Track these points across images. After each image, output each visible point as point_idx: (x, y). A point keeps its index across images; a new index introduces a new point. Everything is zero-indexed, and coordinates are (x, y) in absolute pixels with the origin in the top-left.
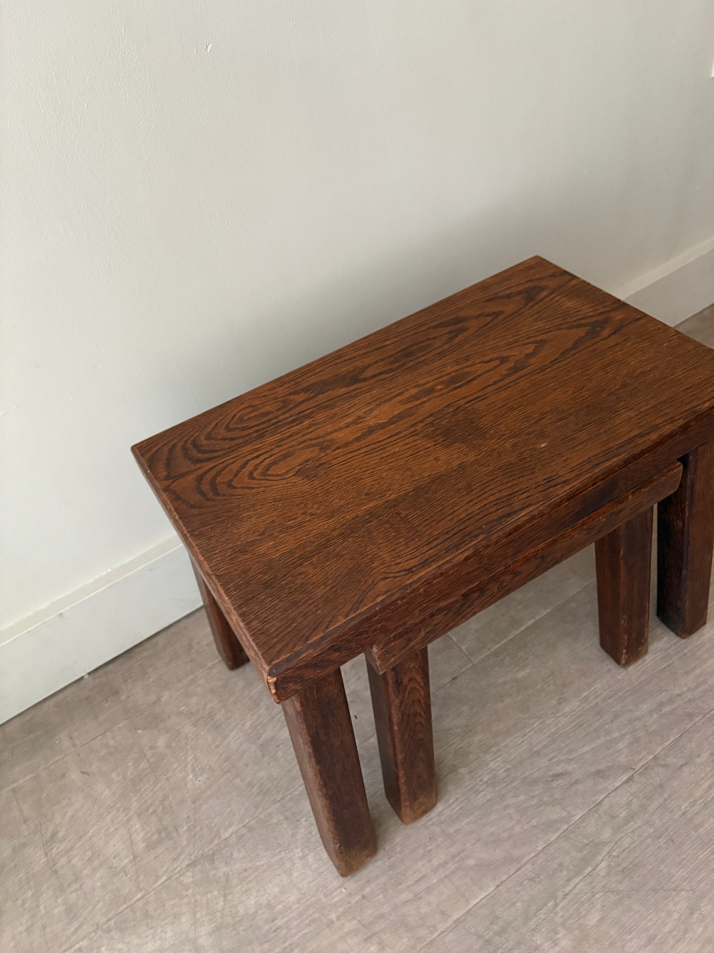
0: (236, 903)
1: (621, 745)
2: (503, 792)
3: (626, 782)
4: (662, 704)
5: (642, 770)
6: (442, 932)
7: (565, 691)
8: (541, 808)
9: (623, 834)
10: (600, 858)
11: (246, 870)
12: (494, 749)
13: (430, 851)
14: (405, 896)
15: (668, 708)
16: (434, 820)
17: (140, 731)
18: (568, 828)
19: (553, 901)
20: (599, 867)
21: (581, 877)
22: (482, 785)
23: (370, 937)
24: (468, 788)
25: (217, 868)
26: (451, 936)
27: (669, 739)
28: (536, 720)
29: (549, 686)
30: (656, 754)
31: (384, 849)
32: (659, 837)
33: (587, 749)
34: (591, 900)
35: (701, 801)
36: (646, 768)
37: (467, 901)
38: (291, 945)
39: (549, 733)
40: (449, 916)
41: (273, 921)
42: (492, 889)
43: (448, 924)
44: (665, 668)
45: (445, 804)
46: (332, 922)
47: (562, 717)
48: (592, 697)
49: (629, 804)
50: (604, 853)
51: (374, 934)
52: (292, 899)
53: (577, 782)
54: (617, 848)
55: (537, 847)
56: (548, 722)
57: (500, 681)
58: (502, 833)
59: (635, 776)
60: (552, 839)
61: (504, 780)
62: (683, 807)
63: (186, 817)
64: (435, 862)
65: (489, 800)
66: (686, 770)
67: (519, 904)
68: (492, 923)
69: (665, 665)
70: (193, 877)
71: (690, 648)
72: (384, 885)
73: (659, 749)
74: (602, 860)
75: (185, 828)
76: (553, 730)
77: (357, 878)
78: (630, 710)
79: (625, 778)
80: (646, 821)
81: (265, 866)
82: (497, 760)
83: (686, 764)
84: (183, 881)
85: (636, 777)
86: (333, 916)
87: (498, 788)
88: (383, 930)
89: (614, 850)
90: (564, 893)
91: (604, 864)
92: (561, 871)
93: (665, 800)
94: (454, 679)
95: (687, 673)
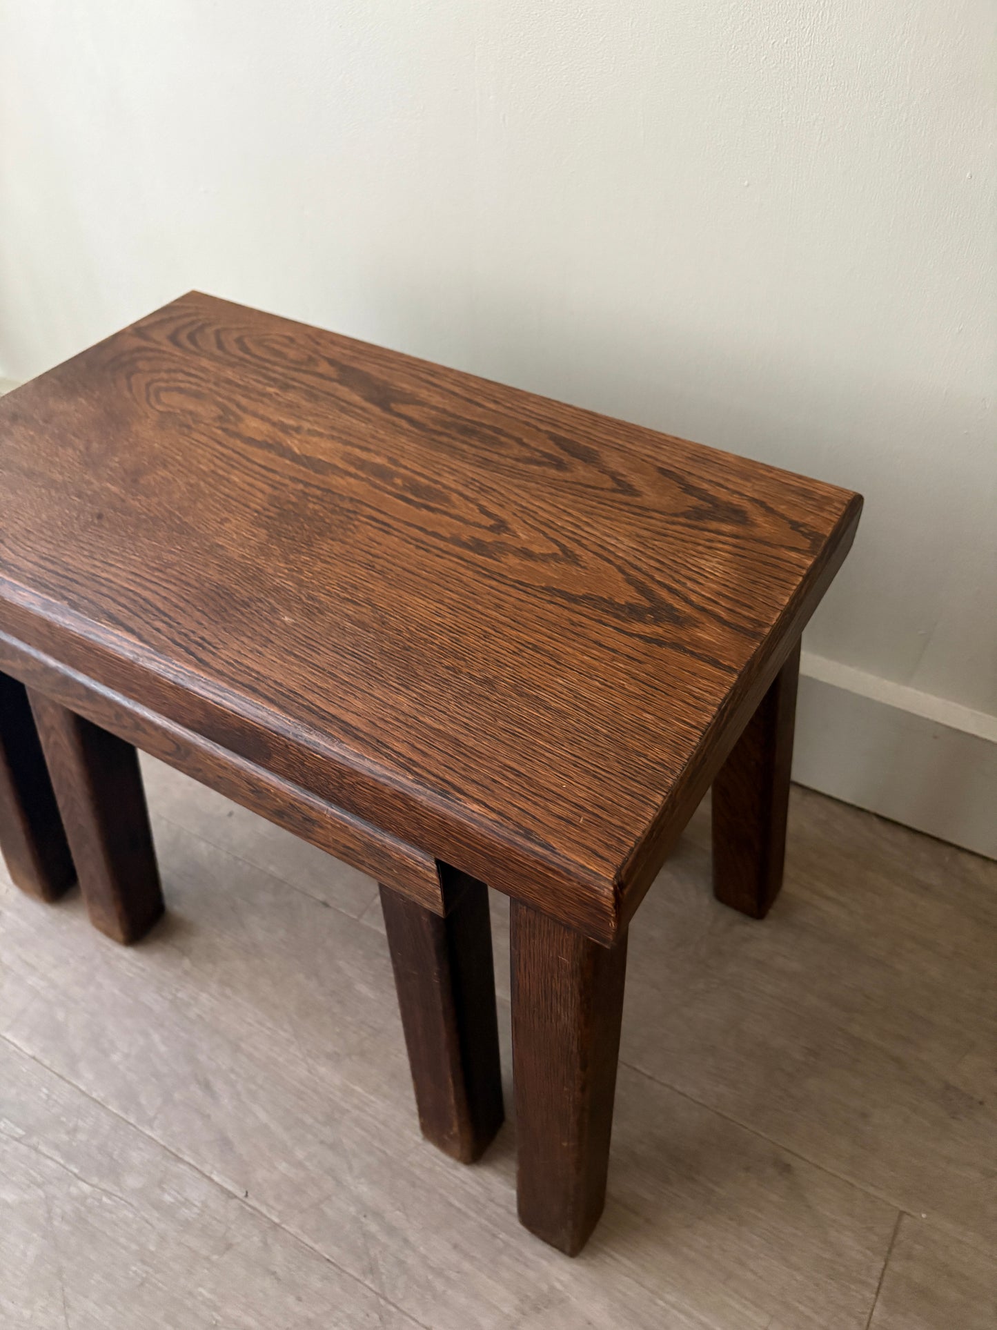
1: (283, 1166)
2: (167, 1023)
3: (223, 1190)
4: (378, 1215)
5: (249, 1209)
7: (354, 1058)
8: (154, 1080)
9: (136, 1205)
10: (95, 1180)
12: (228, 991)
13: (67, 962)
15: (373, 1227)
18: (131, 1124)
19: (24, 1133)
20: (81, 1184)
21: (62, 1162)
22: (171, 994)
24: (162, 978)
27: (316, 1242)
28: (291, 1031)
29: (355, 1032)
30: (283, 1226)
31: (60, 911)
32: (144, 1262)
33: (263, 1116)
34: (32, 1185)
35: (219, 1318)
36: (255, 1215)
37: (11, 1029)
39: (275, 1055)
42: (29, 1051)
44: (451, 1205)
47: (306, 1066)
48: (356, 1101)
49: (187, 1203)
50: (104, 1185)
53: (205, 1117)
54: (115, 1201)
55: (96, 1090)
56: (292, 1049)
57: (341, 963)
58: (108, 1040)
59: (236, 1201)
60: (110, 1107)
61: (184, 1019)
62: (201, 1290)
64: (54, 974)
65: (151, 1009)
66: (268, 1282)
67: (13, 1091)
69: (457, 1204)
71: (513, 1242)
72: (17, 929)
73: (294, 1230)
74: (92, 1185)
76: (280, 1060)
78: (350, 1168)
79: (230, 1186)
80: (166, 1235)
82: (212, 999)
83: (278, 1279)
85: (234, 1203)
87: (171, 1015)
89: (110, 1198)
90: (36, 1145)
91: (86, 1188)
92: (68, 1133)
93: (207, 1259)
94: (326, 905)
95: (455, 1246)
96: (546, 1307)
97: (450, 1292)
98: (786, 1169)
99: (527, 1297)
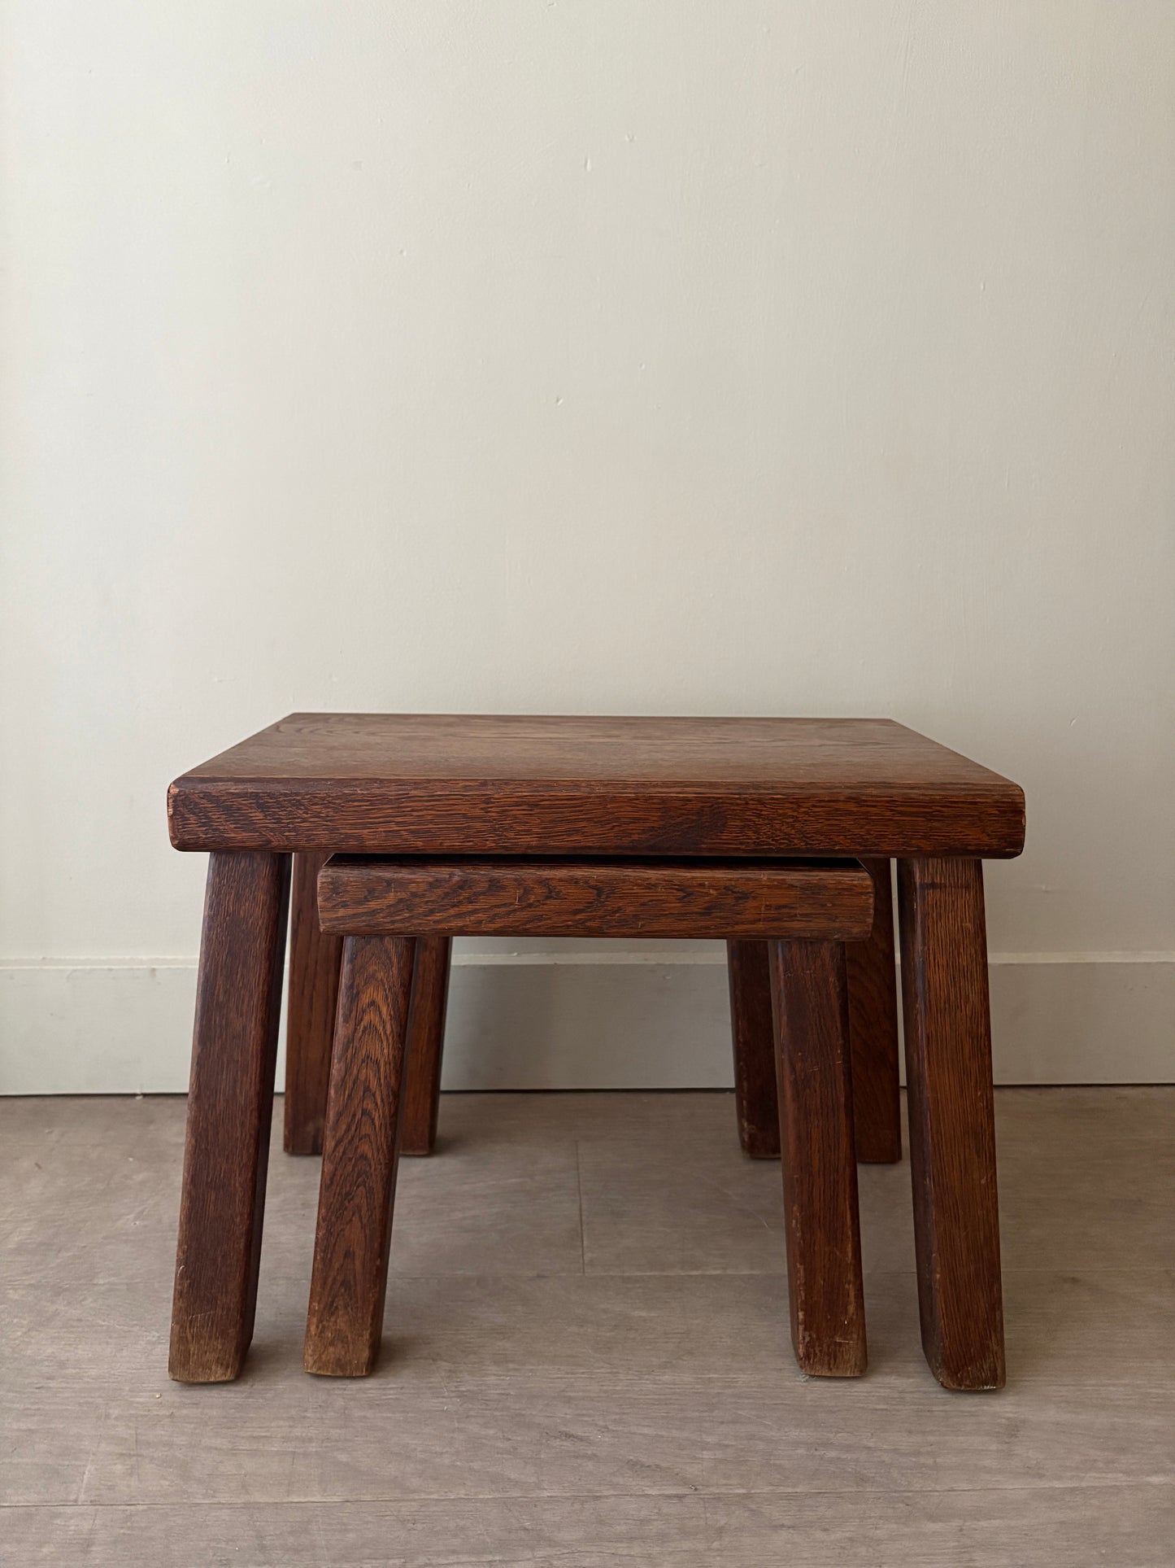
0: (33, 1341)
1: (706, 1455)
2: (472, 1413)
3: (669, 1497)
5: (706, 1496)
6: (220, 1503)
7: (684, 1358)
8: (505, 1456)
9: (593, 1548)
10: (528, 1555)
11: (80, 1320)
12: (511, 1366)
13: (304, 1417)
14: (217, 1442)
15: (832, 1454)
16: (346, 1392)
17: (131, 1159)
18: (521, 1497)
19: (403, 1560)
21: (474, 1559)
22: (453, 1392)
23: (130, 1456)
24: (430, 1385)
25: (53, 1302)
26: (225, 1514)
27: (796, 1487)
28: (606, 1365)
29: (667, 1342)
30: (753, 1492)
31: (252, 1386)
33: (646, 1431)
36: (718, 1498)
37: (289, 1493)
38: (39, 1409)
39: (611, 1388)
40: (247, 1493)
41: (48, 1379)
42: (336, 1499)
43: (234, 1500)
44: (878, 1410)
45: (381, 1385)
46: (108, 1416)
47: (648, 1382)
48: (719, 1384)
49: (643, 1521)
50: (541, 1553)
51: (138, 1455)
52: (94, 1372)
53: (590, 1458)
55: (451, 1492)
56: (621, 1377)
57: (602, 1306)
58: (420, 1451)
59: (691, 1497)
60: (481, 1497)
61: (487, 1402)
63: (83, 1245)
64: (297, 1432)
65: (443, 1411)
66: (784, 1534)
67: (351, 1535)
68: (291, 1533)
69: (879, 1407)
70: (23, 1296)
71: (947, 1408)
72: (210, 1418)
73: (767, 1489)
74: (529, 1560)
75: (70, 1254)
76: (618, 1388)
77: (187, 1394)
78: (765, 1425)
79: (671, 1491)
80: (650, 1554)
81: (104, 1328)
82: (502, 1378)
83: (792, 1527)
84: (8, 1293)
85: (689, 1500)
86: (115, 1412)
87: (470, 1406)
88: (152, 1459)
89: (560, 1559)
90: (428, 1562)
92: (455, 1536)
93: (709, 1549)
94: (540, 1277)
95: (910, 1432)
96: (1018, 1431)
97: (938, 1460)
98: (1074, 1280)
99: (998, 1432)
